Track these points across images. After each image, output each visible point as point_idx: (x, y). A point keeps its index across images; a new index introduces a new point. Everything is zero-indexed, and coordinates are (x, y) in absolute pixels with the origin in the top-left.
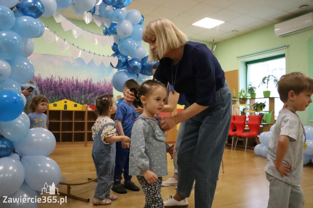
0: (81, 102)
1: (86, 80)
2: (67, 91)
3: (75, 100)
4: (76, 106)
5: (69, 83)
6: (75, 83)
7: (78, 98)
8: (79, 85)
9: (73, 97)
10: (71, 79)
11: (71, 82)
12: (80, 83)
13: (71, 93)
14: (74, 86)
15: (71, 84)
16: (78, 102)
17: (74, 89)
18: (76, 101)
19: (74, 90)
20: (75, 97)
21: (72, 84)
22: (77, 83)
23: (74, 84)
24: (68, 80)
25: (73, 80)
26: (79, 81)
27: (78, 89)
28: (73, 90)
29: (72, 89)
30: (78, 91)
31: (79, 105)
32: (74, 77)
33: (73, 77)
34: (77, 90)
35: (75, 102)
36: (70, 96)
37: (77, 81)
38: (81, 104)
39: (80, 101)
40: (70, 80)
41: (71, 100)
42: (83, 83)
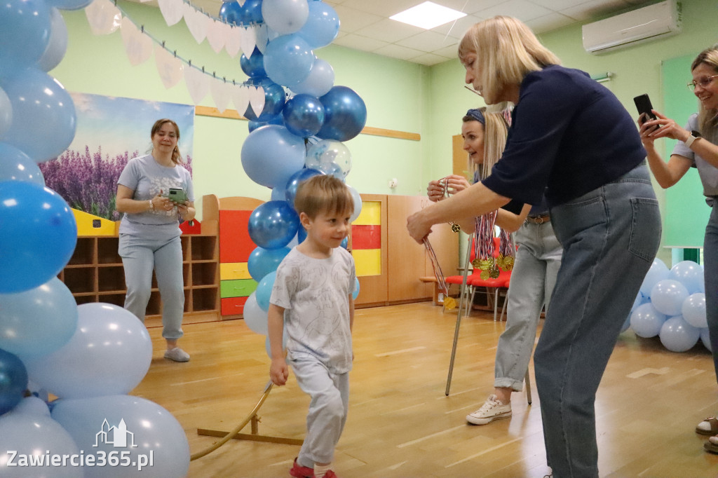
0: (111, 213)
1: (124, 156)
2: (70, 184)
3: (94, 209)
4: (97, 224)
5: (78, 164)
6: (93, 163)
7: (102, 203)
8: (106, 170)
9: (89, 201)
10: (82, 153)
11: (82, 161)
12: (107, 164)
13: (84, 190)
14: (91, 171)
15: (84, 167)
16: (103, 215)
17: (90, 179)
18: (98, 211)
19: (91, 183)
20: (96, 202)
21: (87, 168)
22: (99, 165)
23: (92, 167)
24: (75, 154)
25: (88, 155)
26: (103, 158)
27: (102, 179)
28: (88, 182)
29: (85, 179)
30: (102, 185)
31: (105, 222)
32: (89, 149)
33: (87, 148)
34: (99, 182)
35: (96, 214)
36: (80, 198)
37: (98, 159)
38: (110, 219)
39: (108, 212)
40: (80, 156)
41: (84, 209)
42: (115, 164)
